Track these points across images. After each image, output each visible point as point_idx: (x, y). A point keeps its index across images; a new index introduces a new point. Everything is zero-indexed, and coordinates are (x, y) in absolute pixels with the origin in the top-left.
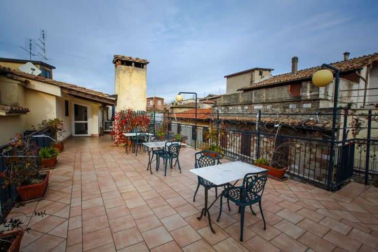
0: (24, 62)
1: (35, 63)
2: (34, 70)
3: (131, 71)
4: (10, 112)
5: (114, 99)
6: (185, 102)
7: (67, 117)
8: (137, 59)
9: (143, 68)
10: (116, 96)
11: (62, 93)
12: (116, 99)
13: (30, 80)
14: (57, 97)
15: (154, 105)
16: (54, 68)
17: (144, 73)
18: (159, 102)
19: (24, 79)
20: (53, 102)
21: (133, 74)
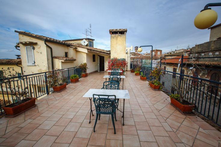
0: (82, 39)
1: (86, 39)
2: (85, 42)
3: (117, 37)
4: (65, 60)
5: (109, 53)
6: (177, 52)
7: (94, 62)
8: (120, 30)
9: (124, 34)
10: (110, 51)
11: (88, 51)
12: (110, 53)
13: (77, 47)
14: (86, 53)
15: (155, 55)
16: (94, 40)
17: (125, 37)
18: (159, 53)
19: (74, 47)
20: (85, 56)
21: (118, 38)
